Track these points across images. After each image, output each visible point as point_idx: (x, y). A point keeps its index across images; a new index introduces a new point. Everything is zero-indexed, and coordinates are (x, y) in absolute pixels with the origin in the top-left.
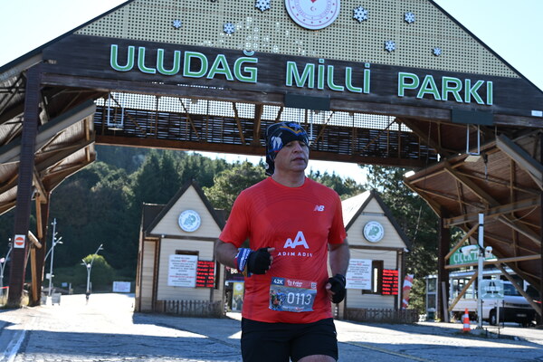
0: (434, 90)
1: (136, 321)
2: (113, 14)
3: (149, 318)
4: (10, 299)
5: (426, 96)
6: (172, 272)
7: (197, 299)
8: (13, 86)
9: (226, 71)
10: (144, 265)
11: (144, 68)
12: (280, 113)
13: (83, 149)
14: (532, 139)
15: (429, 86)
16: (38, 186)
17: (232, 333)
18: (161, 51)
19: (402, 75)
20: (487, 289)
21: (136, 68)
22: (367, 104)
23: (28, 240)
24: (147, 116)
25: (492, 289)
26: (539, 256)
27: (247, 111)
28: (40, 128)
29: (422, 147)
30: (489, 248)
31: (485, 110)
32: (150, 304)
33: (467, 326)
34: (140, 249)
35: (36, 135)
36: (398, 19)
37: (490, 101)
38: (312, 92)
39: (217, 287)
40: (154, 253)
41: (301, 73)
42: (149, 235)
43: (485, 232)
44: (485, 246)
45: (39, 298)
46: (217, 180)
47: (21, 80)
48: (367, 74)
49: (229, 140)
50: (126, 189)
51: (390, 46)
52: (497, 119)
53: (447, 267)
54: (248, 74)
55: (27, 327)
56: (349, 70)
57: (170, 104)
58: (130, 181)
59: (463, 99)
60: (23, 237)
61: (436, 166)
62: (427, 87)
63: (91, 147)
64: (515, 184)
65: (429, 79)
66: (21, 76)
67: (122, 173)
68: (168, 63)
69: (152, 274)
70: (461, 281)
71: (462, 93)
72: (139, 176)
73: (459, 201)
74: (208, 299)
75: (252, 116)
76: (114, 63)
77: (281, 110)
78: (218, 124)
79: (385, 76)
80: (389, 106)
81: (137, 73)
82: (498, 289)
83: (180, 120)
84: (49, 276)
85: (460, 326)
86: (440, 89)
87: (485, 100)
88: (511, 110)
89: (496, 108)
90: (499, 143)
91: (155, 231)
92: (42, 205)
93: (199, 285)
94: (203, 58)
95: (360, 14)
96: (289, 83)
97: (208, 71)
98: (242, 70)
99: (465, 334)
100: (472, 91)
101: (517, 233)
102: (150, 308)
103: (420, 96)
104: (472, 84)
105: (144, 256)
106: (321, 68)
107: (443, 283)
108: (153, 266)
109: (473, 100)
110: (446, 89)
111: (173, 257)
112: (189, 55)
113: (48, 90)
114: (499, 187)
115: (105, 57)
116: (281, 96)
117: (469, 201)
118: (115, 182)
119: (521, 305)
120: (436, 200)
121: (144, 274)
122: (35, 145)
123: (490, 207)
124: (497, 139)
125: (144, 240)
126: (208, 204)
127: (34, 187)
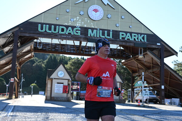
1: (45, 103)
2: (39, 16)
3: (49, 102)
4: (9, 96)
5: (128, 39)
6: (56, 89)
7: (63, 96)
8: (11, 36)
9: (71, 32)
10: (48, 87)
11: (48, 31)
12: (86, 44)
13: (31, 54)
14: (157, 51)
16: (18, 64)
17: (73, 106)
18: (53, 26)
19: (121, 33)
20: (145, 93)
21: (46, 31)
22: (111, 41)
23: (15, 80)
24: (49, 45)
25: (146, 93)
26: (159, 84)
27: (77, 43)
28: (18, 48)
29: (127, 53)
30: (145, 82)
31: (144, 43)
32: (50, 98)
33: (139, 104)
34: (47, 82)
35: (17, 50)
36: (120, 18)
37: (145, 41)
38: (96, 38)
39: (69, 93)
40: (51, 83)
41: (92, 33)
42: (49, 78)
43: (144, 77)
44: (144, 81)
45: (18, 96)
46: (69, 63)
47: (13, 34)
48: (111, 33)
49: (72, 51)
50: (43, 65)
51: (117, 25)
52: (147, 46)
53: (133, 87)
54: (78, 33)
55: (14, 104)
56: (106, 32)
57: (56, 41)
58: (44, 63)
59: (138, 40)
60: (13, 79)
61: (131, 59)
62: (128, 37)
63: (33, 53)
64: (153, 64)
66: (13, 33)
67: (42, 61)
68: (55, 30)
69: (50, 89)
70: (138, 91)
72: (46, 61)
73: (137, 69)
74: (66, 96)
75: (79, 45)
77: (87, 43)
78: (69, 47)
79: (116, 34)
80: (117, 42)
81: (46, 32)
82: (148, 93)
83: (58, 46)
84: (21, 90)
85: (137, 104)
86: (131, 37)
88: (151, 43)
89: (147, 43)
90: (148, 52)
91: (51, 77)
92: (19, 70)
93: (63, 92)
95: (109, 16)
96: (89, 35)
98: (76, 32)
99: (139, 106)
100: (140, 38)
101: (153, 77)
102: (49, 99)
104: (141, 36)
105: (48, 84)
106: (98, 31)
107: (133, 92)
108: (50, 87)
109: (141, 40)
110: (133, 37)
111: (56, 84)
112: (61, 27)
113: (20, 37)
114: (148, 65)
115: (37, 28)
116: (87, 39)
117: (140, 69)
118: (40, 63)
119: (154, 98)
120: (130, 68)
121: (48, 89)
122: (17, 52)
123: (146, 70)
124: (148, 51)
125: (48, 79)
126: (66, 69)
127: (17, 64)
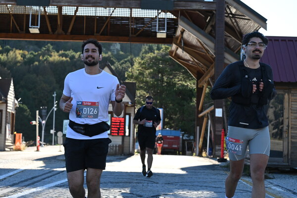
84: (52, 132)
90: (180, 23)
107: (198, 127)
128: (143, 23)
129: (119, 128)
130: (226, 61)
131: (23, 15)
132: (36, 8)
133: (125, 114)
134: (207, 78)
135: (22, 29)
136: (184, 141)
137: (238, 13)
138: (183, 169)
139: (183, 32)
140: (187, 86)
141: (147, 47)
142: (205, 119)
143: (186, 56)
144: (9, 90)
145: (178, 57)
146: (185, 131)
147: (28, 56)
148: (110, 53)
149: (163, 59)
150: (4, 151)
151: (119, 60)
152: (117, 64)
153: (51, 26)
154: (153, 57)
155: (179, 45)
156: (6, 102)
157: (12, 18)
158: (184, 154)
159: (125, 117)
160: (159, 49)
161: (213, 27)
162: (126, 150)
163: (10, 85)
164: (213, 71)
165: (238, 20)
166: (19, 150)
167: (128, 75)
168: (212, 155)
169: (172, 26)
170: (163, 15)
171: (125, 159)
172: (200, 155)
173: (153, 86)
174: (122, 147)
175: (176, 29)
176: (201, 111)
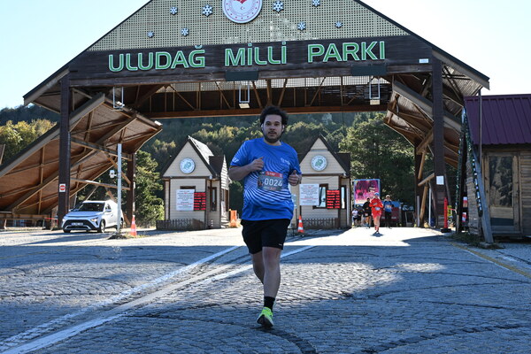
0: (336, 55)
15: (332, 52)
65: (332, 46)
71: (359, 54)
76: (111, 67)
87: (378, 57)
94: (168, 55)
97: (171, 64)
103: (325, 60)
128: (355, 91)
129: (334, 201)
130: (446, 125)
131: (232, 91)
132: (244, 83)
133: (340, 186)
134: (426, 144)
135: (232, 106)
136: (403, 212)
137: (457, 73)
138: (405, 241)
139: (397, 98)
140: (405, 154)
141: (360, 116)
142: (425, 188)
143: (403, 122)
144: (222, 167)
145: (393, 124)
146: (404, 201)
147: (239, 132)
148: (321, 124)
149: (378, 127)
150: (220, 228)
151: (331, 131)
152: (330, 135)
153: (261, 101)
154: (367, 126)
155: (394, 112)
156: (220, 179)
157: (222, 94)
158: (404, 226)
159: (340, 190)
160: (372, 117)
161: (430, 90)
162: (343, 224)
163: (223, 162)
164: (431, 137)
165: (456, 81)
166: (235, 227)
167: (342, 146)
168: (434, 226)
169: (386, 92)
170: (375, 81)
171: (342, 232)
172: (422, 226)
173: (369, 156)
174: (338, 220)
175: (390, 95)
176: (421, 180)
